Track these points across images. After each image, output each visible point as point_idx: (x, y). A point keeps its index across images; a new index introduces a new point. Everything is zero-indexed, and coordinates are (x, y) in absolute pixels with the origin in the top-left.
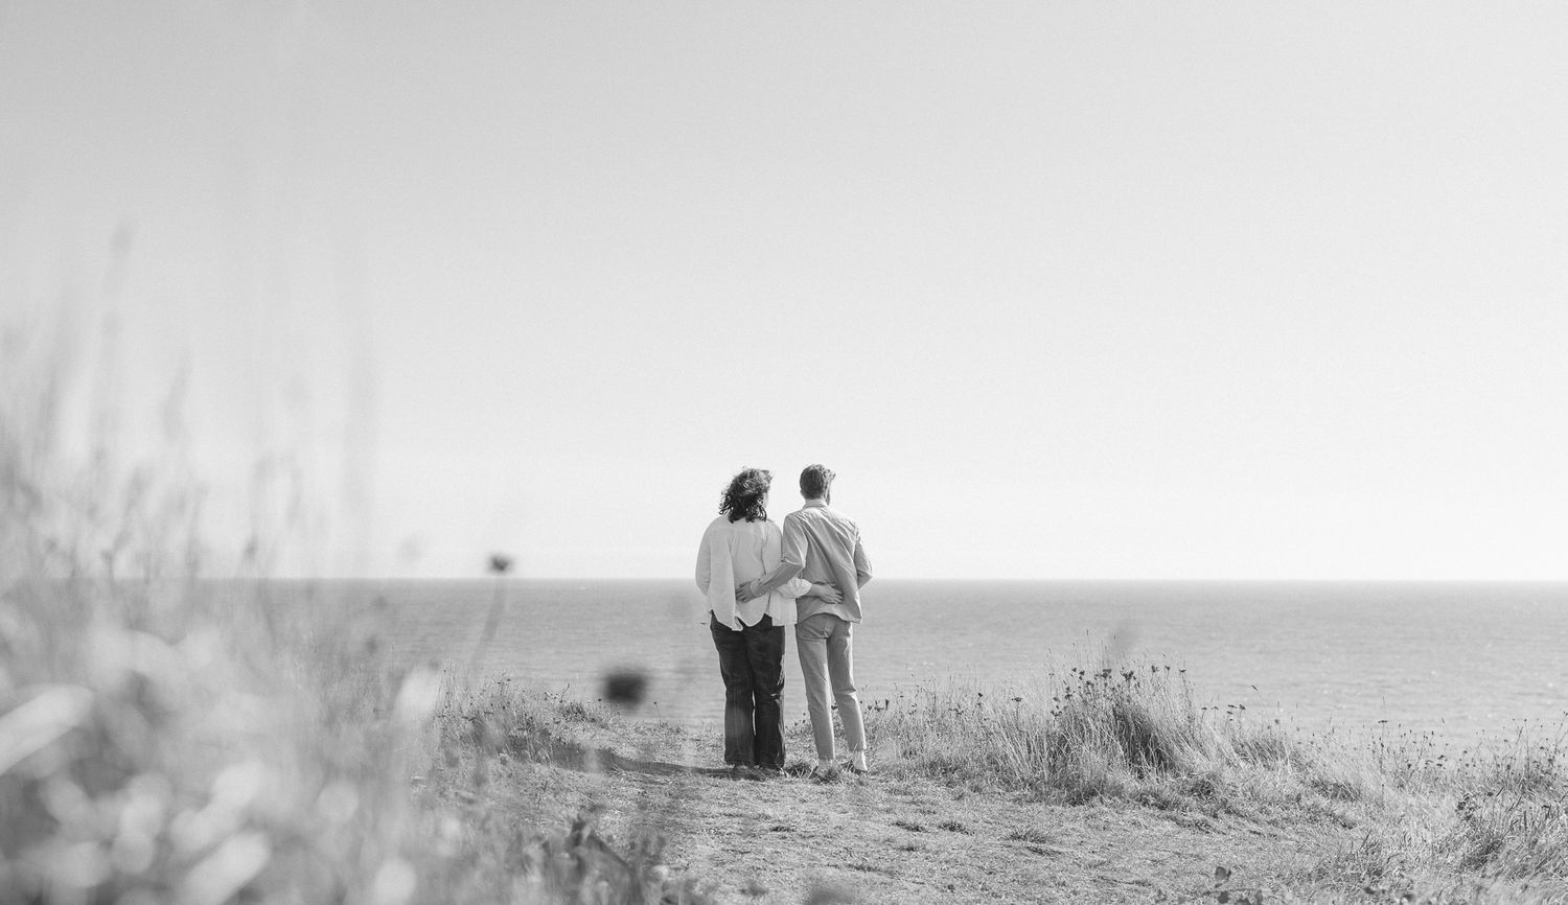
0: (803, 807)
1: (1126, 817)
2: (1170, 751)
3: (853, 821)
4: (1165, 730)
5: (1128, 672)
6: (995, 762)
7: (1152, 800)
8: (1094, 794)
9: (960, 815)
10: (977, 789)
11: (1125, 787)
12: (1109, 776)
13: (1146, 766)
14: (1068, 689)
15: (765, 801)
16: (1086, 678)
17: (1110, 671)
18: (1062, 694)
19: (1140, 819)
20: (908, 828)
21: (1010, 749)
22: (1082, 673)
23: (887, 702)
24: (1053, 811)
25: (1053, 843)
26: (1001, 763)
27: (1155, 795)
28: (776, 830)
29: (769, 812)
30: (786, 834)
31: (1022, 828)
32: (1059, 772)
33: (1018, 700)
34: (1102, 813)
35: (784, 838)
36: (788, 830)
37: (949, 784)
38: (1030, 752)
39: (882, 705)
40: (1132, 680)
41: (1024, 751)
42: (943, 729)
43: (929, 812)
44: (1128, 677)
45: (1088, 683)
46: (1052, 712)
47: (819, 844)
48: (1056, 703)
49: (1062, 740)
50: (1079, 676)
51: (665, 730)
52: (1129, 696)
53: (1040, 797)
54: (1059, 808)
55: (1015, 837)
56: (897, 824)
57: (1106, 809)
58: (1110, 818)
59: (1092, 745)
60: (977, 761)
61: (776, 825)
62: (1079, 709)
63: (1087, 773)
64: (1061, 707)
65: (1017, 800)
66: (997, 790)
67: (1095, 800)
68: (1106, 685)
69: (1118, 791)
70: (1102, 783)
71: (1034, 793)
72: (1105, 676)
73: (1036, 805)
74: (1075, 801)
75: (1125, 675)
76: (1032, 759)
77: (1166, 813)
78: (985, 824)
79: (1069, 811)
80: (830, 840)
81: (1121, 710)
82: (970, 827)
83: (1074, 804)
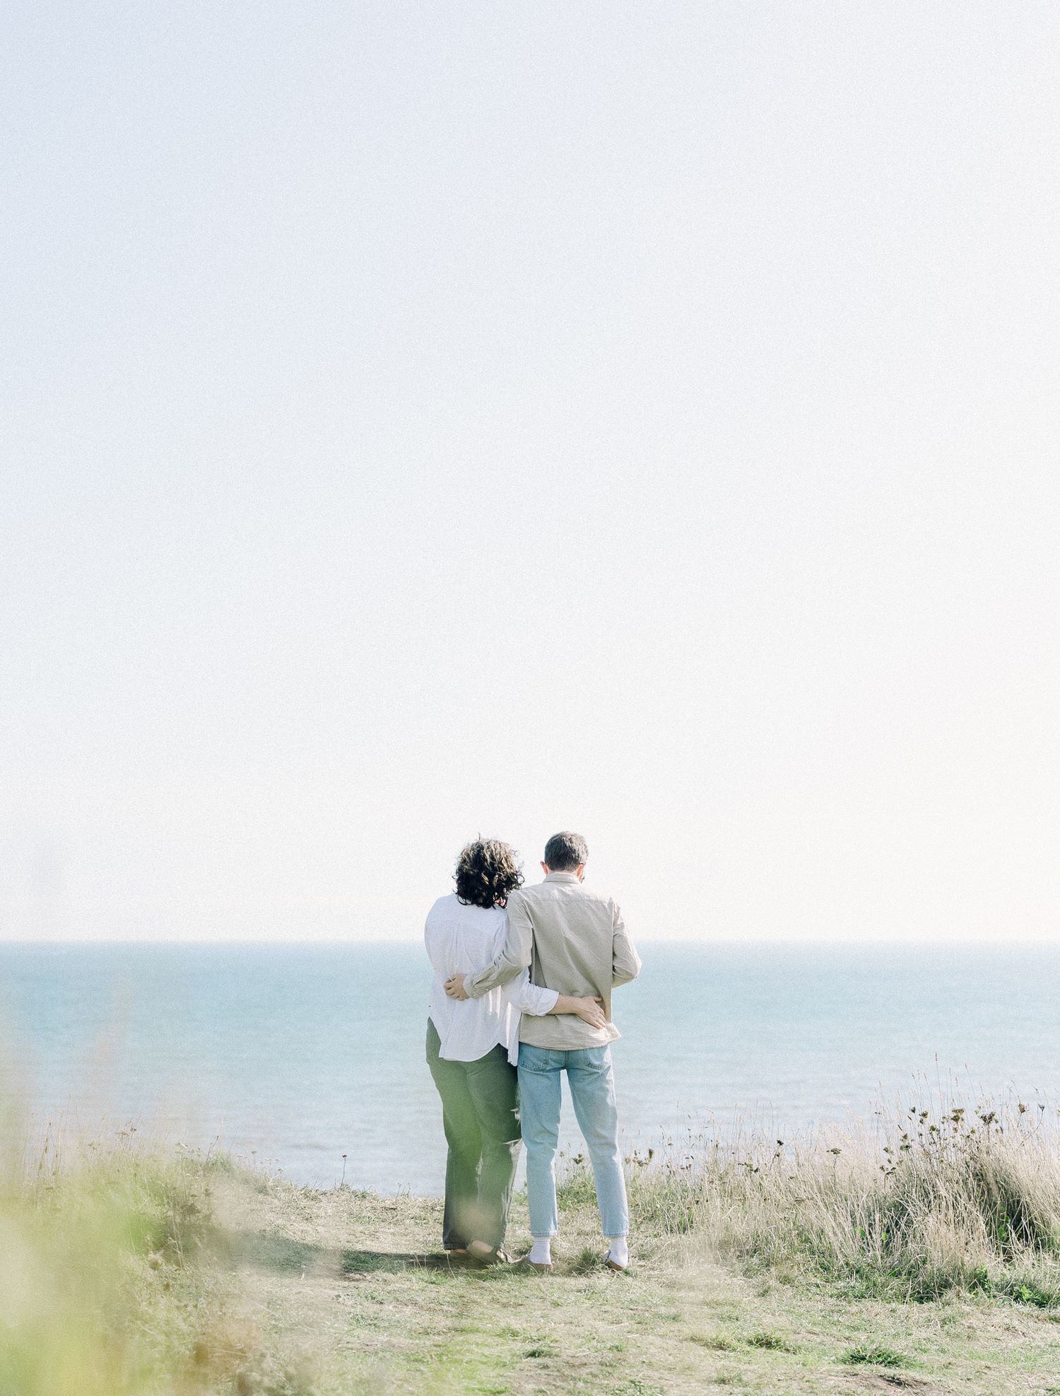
0: (557, 1314)
1: (996, 1320)
2: (1046, 1223)
3: (630, 1336)
4: (1039, 1193)
5: (987, 1113)
6: (807, 1240)
7: (1027, 1294)
8: (946, 1285)
9: (772, 1323)
10: (786, 1280)
11: (989, 1275)
12: (966, 1259)
13: (1016, 1245)
14: (905, 1137)
15: (505, 1306)
16: (929, 1122)
17: (961, 1111)
18: (895, 1145)
19: (1016, 1323)
20: (706, 1345)
21: (829, 1225)
22: (925, 1115)
23: (651, 1153)
24: (893, 1311)
25: (909, 1365)
26: (816, 1242)
27: (1031, 1287)
28: (533, 1354)
29: (516, 1325)
30: (547, 1361)
31: (863, 1343)
32: (897, 1254)
33: (835, 1152)
34: (962, 1315)
35: (546, 1367)
36: (549, 1355)
37: (747, 1273)
38: (854, 1223)
39: (643, 1156)
40: (993, 1124)
41: (848, 1227)
42: (731, 1193)
43: (730, 1318)
44: (987, 1119)
45: (933, 1129)
46: (882, 1168)
47: (595, 1376)
48: (887, 1156)
49: (901, 1209)
50: (920, 1118)
51: (346, 1195)
52: (988, 1147)
53: (872, 1292)
54: (902, 1308)
55: (857, 1359)
56: (692, 1339)
57: (967, 1309)
58: (974, 1322)
59: (941, 1217)
60: (784, 1239)
61: (530, 1347)
62: (922, 1165)
63: (935, 1255)
64: (895, 1159)
65: (842, 1295)
66: (814, 1280)
67: (949, 1295)
68: (955, 1130)
69: (978, 1281)
70: (958, 1270)
71: (865, 1284)
72: (956, 1119)
73: (867, 1303)
74: (924, 1296)
75: (984, 1118)
76: (859, 1234)
77: (1046, 1312)
78: (810, 1336)
79: (917, 1311)
80: (610, 1369)
81: (978, 1166)
82: (790, 1340)
83: (921, 1300)
